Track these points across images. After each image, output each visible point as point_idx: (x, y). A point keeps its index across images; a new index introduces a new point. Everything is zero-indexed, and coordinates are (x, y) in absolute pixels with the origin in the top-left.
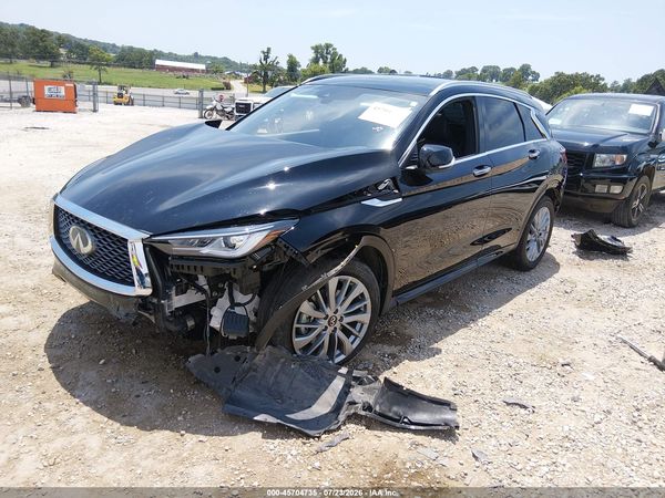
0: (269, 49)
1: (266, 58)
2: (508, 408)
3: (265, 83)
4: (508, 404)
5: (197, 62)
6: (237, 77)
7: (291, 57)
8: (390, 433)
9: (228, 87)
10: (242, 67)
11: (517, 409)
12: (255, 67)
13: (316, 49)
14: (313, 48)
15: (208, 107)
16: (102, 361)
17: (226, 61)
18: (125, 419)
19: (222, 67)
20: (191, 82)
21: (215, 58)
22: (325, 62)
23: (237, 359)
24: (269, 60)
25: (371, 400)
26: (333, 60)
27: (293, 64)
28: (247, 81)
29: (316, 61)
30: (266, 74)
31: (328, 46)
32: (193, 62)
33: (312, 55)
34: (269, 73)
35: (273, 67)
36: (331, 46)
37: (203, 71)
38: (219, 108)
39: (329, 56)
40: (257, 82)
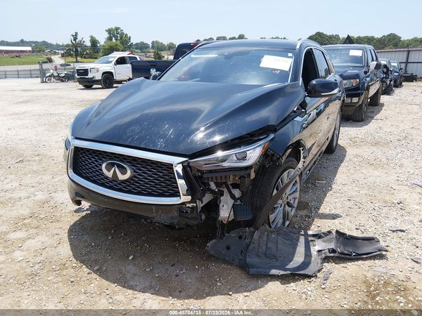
0: (76, 33)
1: (75, 39)
2: (395, 233)
3: (76, 56)
4: (394, 231)
5: (24, 46)
6: (55, 53)
7: (92, 37)
8: (350, 264)
9: (50, 61)
10: (58, 47)
11: (400, 234)
12: (68, 45)
13: (109, 31)
14: (106, 31)
15: (47, 75)
16: (131, 258)
17: (45, 43)
18: (182, 294)
19: (43, 48)
20: (22, 60)
21: (36, 42)
22: (116, 40)
23: (240, 237)
24: (77, 41)
25: (332, 246)
26: (121, 38)
27: (94, 42)
28: (63, 56)
29: (110, 39)
30: (77, 50)
31: (117, 29)
32: (21, 46)
33: (107, 35)
34: (79, 49)
35: (81, 44)
36: (119, 28)
37: (30, 51)
38: (55, 74)
39: (118, 35)
40: (71, 55)
